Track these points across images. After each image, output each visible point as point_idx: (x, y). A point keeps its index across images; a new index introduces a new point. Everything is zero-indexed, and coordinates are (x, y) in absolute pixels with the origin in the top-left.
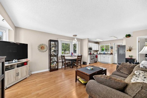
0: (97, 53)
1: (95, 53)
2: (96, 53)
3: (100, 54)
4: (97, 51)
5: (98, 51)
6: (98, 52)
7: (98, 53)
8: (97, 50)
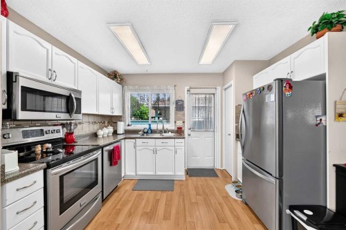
0: (115, 133)
1: (100, 133)
2: (111, 129)
3: (129, 133)
4: (112, 120)
5: (119, 118)
6: (121, 127)
7: (121, 130)
8: (116, 113)
